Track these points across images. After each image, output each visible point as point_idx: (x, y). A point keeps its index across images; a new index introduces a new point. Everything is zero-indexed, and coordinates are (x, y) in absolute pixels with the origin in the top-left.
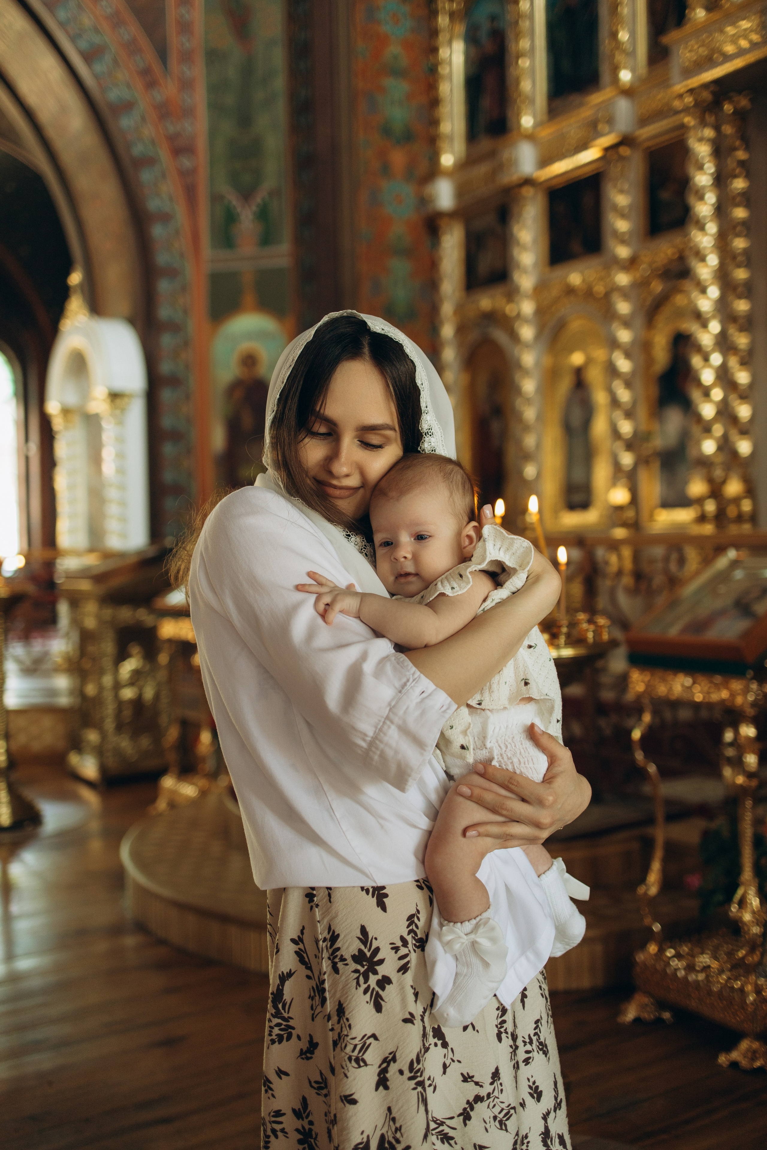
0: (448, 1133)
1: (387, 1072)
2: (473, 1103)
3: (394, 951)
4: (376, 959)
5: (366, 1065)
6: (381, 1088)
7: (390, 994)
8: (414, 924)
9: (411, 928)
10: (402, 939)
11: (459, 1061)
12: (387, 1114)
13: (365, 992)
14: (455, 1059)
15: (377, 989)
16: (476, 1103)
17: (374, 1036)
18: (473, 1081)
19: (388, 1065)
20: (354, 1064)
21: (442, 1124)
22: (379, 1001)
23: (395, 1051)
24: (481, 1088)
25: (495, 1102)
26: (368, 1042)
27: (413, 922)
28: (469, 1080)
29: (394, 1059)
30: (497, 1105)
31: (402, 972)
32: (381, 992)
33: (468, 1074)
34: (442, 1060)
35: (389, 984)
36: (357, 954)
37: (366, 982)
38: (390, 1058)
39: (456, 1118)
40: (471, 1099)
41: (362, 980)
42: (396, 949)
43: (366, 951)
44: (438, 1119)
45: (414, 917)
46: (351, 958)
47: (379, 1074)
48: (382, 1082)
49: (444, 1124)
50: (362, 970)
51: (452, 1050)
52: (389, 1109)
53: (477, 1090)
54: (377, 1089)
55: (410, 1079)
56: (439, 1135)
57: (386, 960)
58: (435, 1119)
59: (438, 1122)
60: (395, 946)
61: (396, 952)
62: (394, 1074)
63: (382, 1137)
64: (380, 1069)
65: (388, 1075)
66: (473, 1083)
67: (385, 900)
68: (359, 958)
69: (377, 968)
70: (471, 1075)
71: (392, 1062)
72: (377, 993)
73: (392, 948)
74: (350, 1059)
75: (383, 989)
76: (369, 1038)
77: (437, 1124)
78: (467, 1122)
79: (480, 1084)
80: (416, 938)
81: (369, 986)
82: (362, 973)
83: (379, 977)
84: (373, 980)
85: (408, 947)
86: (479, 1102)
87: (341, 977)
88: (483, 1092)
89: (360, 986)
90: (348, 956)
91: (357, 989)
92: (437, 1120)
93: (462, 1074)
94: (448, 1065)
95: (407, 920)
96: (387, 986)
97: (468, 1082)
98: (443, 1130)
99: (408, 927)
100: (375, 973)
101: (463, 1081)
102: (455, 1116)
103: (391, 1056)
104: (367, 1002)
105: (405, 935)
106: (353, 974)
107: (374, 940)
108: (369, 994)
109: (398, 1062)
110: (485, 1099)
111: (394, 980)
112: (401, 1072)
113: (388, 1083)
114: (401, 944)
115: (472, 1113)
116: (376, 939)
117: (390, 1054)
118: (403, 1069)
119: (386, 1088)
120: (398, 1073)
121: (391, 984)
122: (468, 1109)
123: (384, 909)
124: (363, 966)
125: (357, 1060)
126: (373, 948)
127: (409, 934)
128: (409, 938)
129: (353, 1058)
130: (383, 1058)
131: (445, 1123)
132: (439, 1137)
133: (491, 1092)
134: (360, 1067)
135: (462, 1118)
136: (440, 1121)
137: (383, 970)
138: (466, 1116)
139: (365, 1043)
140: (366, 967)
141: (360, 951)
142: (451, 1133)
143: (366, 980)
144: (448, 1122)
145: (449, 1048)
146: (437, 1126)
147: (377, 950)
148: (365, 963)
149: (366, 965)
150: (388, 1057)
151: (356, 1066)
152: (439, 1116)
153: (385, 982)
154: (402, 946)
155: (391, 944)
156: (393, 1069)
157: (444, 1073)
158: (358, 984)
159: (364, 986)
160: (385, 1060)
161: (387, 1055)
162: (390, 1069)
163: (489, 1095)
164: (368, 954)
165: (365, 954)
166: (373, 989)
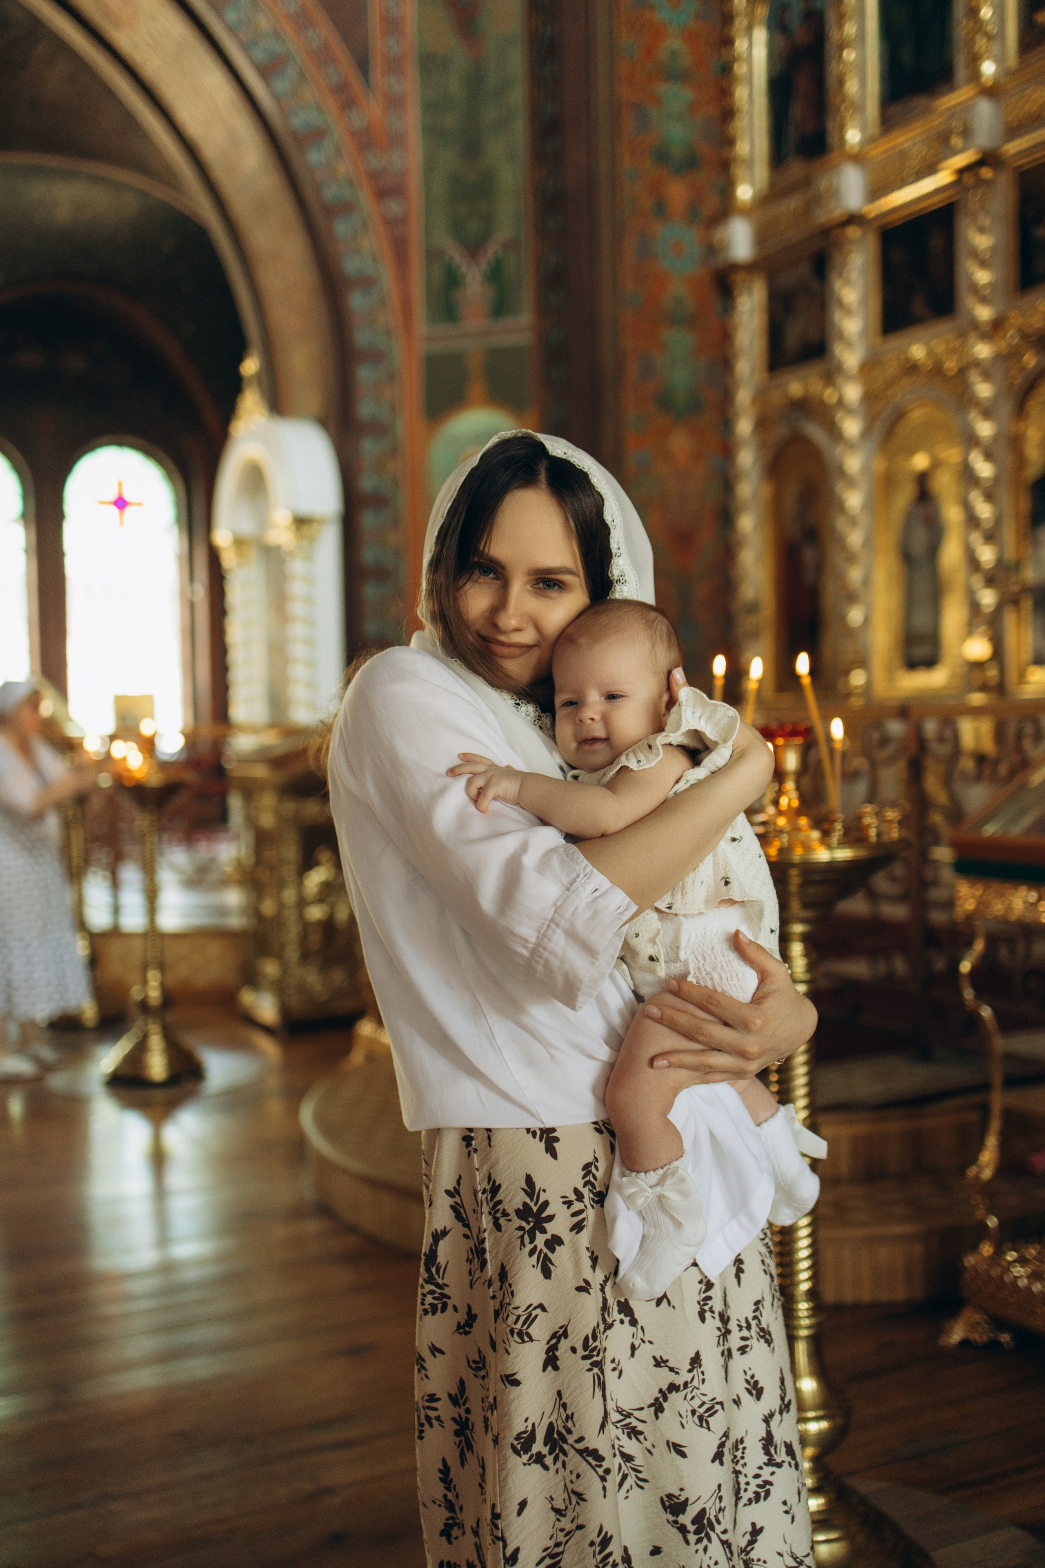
0: (636, 1427)
1: (557, 1349)
2: (666, 1392)
3: (567, 1205)
4: (544, 1215)
5: (531, 1340)
6: (550, 1368)
7: (561, 1257)
8: (591, 1175)
9: (587, 1179)
10: (576, 1191)
11: (651, 1342)
12: (556, 1399)
13: (531, 1253)
14: (645, 1339)
15: (545, 1250)
16: (670, 1392)
17: (541, 1307)
18: (667, 1366)
19: (558, 1341)
20: (516, 1338)
21: (629, 1415)
22: (548, 1265)
23: (566, 1324)
24: (677, 1375)
25: (694, 1394)
26: (534, 1313)
27: (590, 1172)
28: (662, 1365)
29: (565, 1335)
30: (696, 1397)
31: (576, 1230)
32: (550, 1254)
33: (661, 1357)
34: (631, 1340)
35: (560, 1245)
36: (521, 1208)
37: (531, 1242)
38: (560, 1333)
39: (646, 1409)
40: (665, 1388)
41: (527, 1239)
42: (569, 1204)
43: (532, 1204)
44: (624, 1409)
45: (591, 1167)
46: (514, 1213)
47: (547, 1352)
48: (551, 1361)
49: (632, 1416)
50: (527, 1227)
51: (642, 1328)
52: (559, 1393)
53: (672, 1378)
54: (544, 1370)
55: (584, 1358)
56: (625, 1429)
57: (556, 1216)
58: (620, 1410)
59: (624, 1413)
60: (567, 1199)
61: (569, 1208)
62: (566, 1351)
63: (551, 1425)
64: (549, 1345)
65: (558, 1353)
66: (667, 1369)
67: (555, 1144)
68: (524, 1213)
69: (545, 1225)
70: (665, 1358)
71: (563, 1337)
72: (546, 1255)
73: (564, 1203)
74: (512, 1331)
75: (553, 1250)
76: (535, 1308)
77: (623, 1415)
78: (659, 1414)
79: (676, 1370)
80: (595, 1191)
81: (535, 1247)
82: (528, 1231)
83: (548, 1236)
84: (540, 1240)
85: (583, 1202)
86: (674, 1392)
87: (503, 1235)
88: (679, 1381)
89: (524, 1246)
90: (511, 1211)
91: (521, 1249)
92: (623, 1411)
93: (654, 1358)
94: (637, 1346)
95: (583, 1170)
96: (557, 1248)
97: (661, 1367)
98: (630, 1423)
99: (583, 1178)
100: (544, 1231)
101: (655, 1366)
102: (645, 1407)
103: (561, 1331)
104: (534, 1266)
105: (580, 1188)
106: (517, 1231)
107: (541, 1192)
108: (536, 1256)
109: (570, 1337)
110: (682, 1388)
111: (566, 1240)
112: (574, 1350)
113: (558, 1363)
114: (575, 1197)
115: (665, 1405)
116: (544, 1191)
117: (561, 1328)
118: (576, 1346)
119: (556, 1368)
120: (570, 1351)
121: (562, 1245)
122: (661, 1399)
123: (554, 1155)
124: (528, 1223)
125: (520, 1334)
126: (540, 1202)
127: (585, 1186)
128: (585, 1191)
129: (516, 1331)
130: (552, 1332)
131: (632, 1414)
132: (626, 1431)
133: (689, 1381)
134: (524, 1342)
135: (653, 1409)
136: (627, 1412)
137: (552, 1228)
138: (658, 1407)
139: (530, 1314)
140: (532, 1224)
141: (525, 1204)
142: (640, 1427)
143: (532, 1239)
144: (636, 1414)
145: (639, 1327)
146: (622, 1418)
147: (546, 1204)
148: (530, 1219)
149: (532, 1221)
150: (558, 1332)
151: (519, 1341)
152: (626, 1406)
153: (555, 1242)
154: (576, 1200)
155: (562, 1197)
156: (564, 1346)
157: (633, 1355)
158: (523, 1243)
159: (529, 1247)
160: (554, 1336)
161: (557, 1329)
162: (559, 1346)
163: (686, 1385)
164: (535, 1209)
165: (531, 1209)
166: (541, 1250)
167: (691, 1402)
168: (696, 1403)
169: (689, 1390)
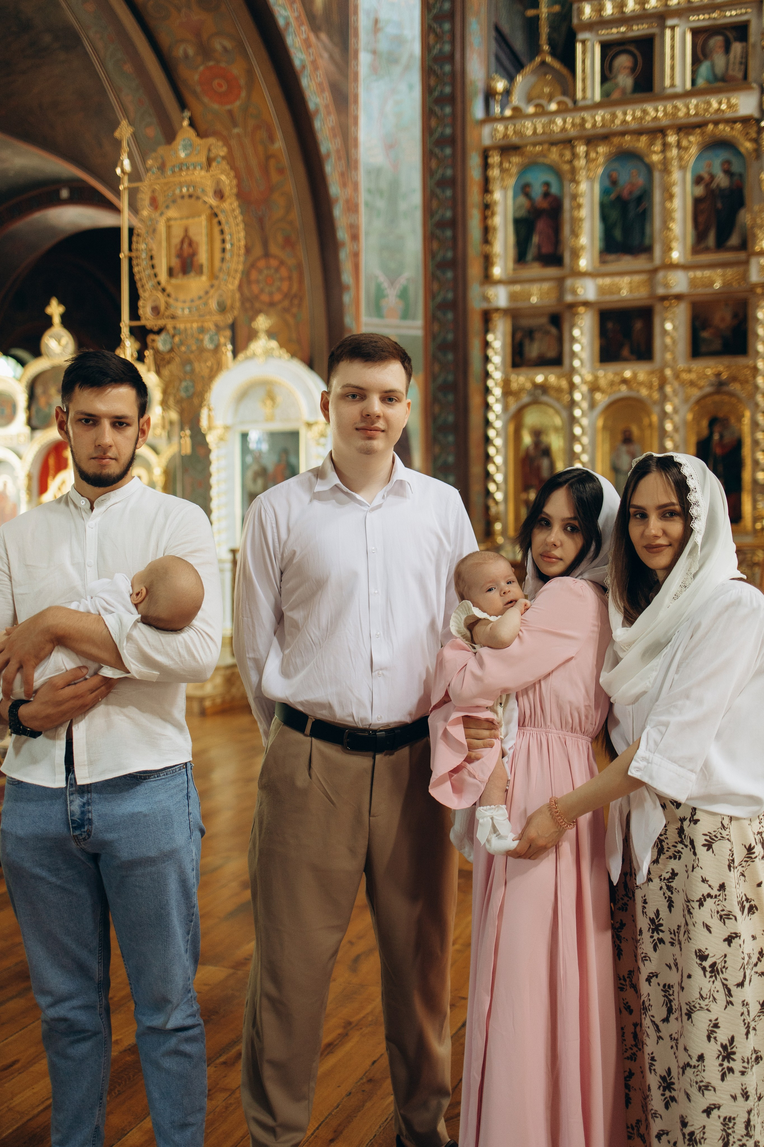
167: (718, 906)
168: (720, 908)
169: (717, 900)
